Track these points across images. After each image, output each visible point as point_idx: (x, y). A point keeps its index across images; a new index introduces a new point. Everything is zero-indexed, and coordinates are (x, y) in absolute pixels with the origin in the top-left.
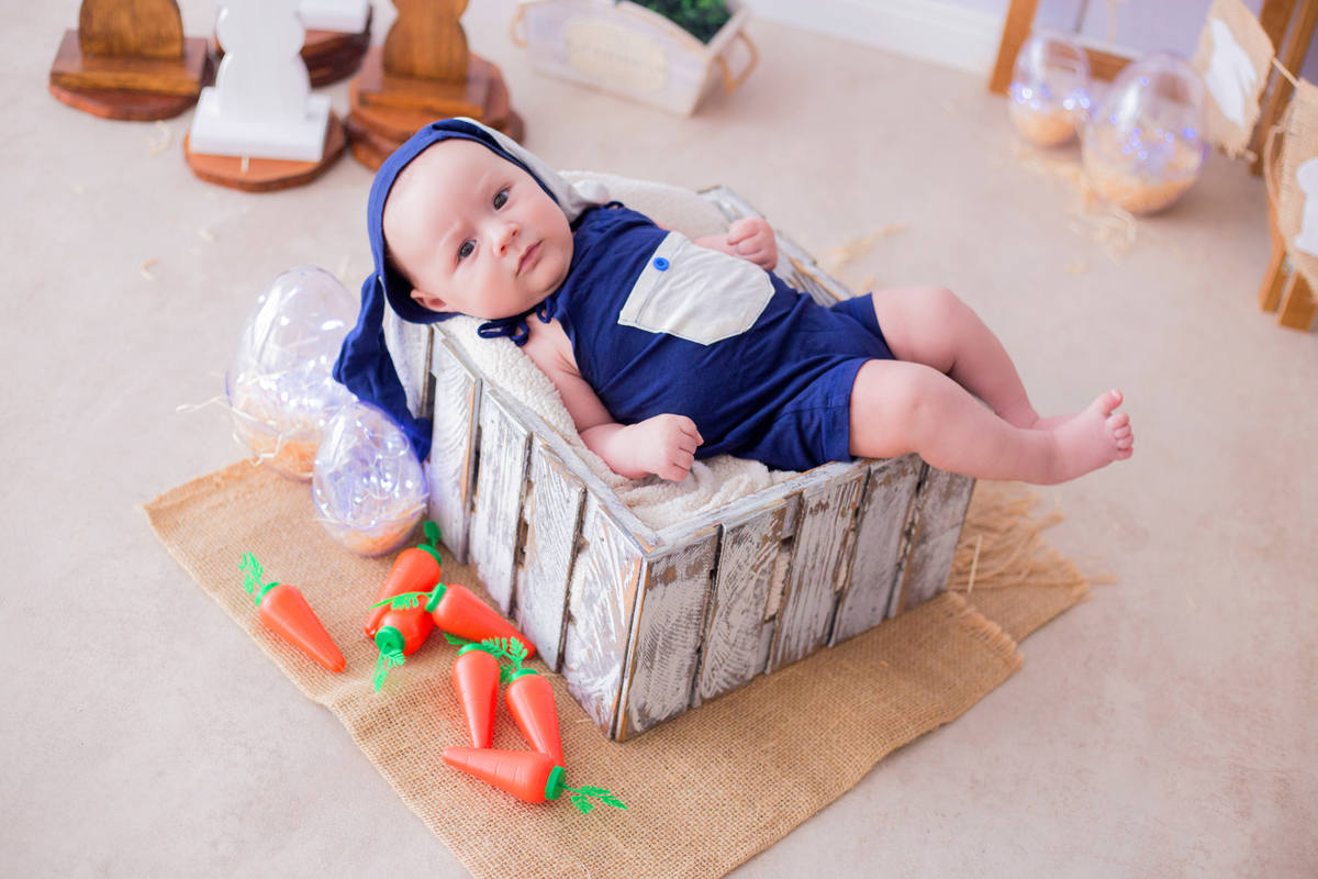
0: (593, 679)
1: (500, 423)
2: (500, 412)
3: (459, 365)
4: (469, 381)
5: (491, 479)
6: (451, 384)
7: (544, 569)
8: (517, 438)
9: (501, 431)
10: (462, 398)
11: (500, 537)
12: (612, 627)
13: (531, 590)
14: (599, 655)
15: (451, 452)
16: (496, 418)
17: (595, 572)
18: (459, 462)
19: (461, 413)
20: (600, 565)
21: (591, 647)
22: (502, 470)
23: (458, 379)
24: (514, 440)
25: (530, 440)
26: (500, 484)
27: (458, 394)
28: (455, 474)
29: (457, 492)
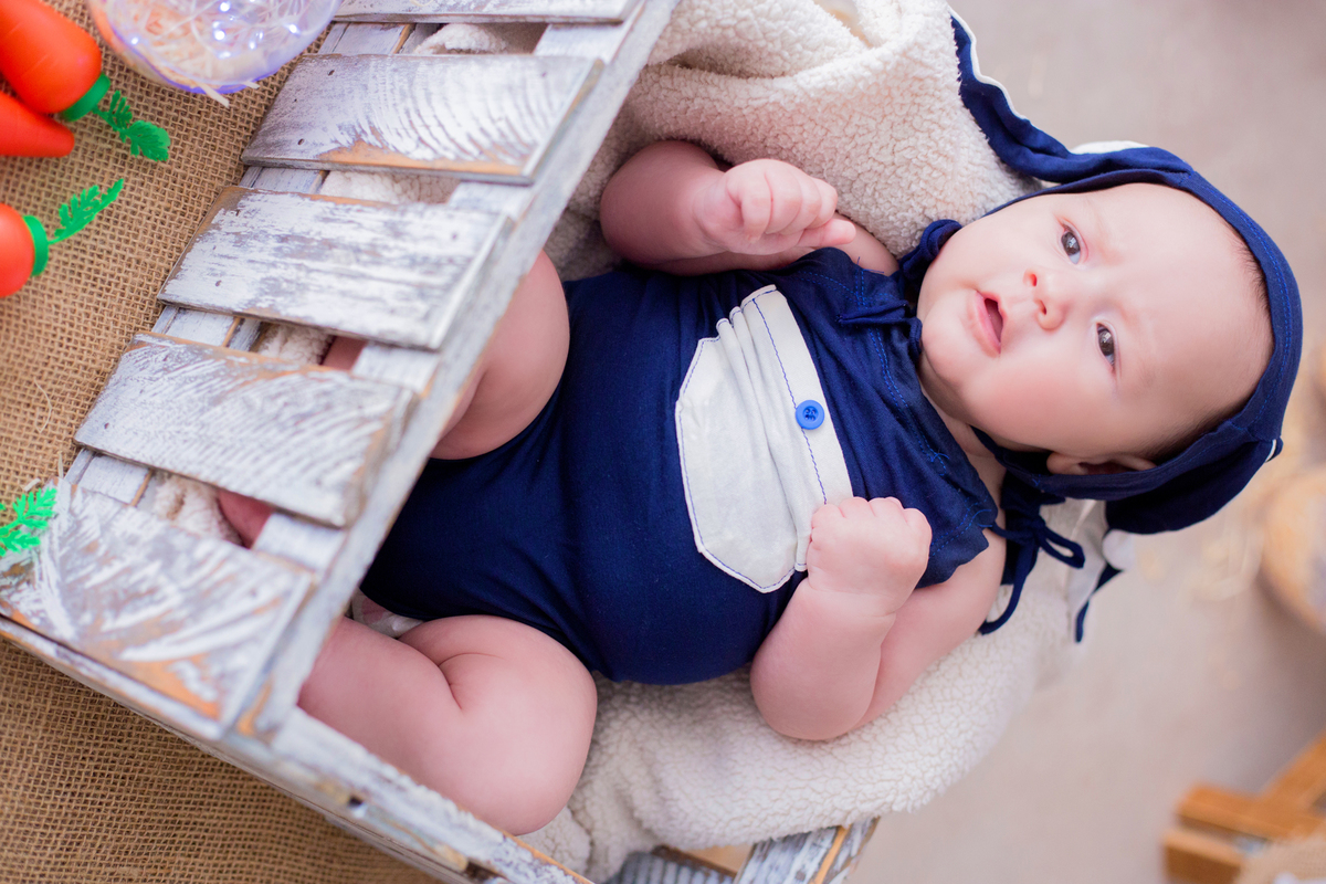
0: (58, 555)
1: (451, 261)
2: (469, 260)
3: (554, 122)
4: (524, 158)
5: (362, 238)
6: (521, 103)
7: (218, 409)
8: (426, 317)
9: (438, 264)
10: (496, 136)
11: (274, 273)
12: (127, 620)
13: (191, 371)
14: (87, 577)
15: (407, 112)
16: (461, 248)
17: (205, 570)
18: (391, 139)
19: (472, 140)
20: (218, 584)
21: (101, 551)
22: (373, 271)
23: (528, 120)
24: (422, 306)
25: (425, 349)
26: (355, 267)
27: (502, 125)
28: (374, 130)
29: (345, 140)
